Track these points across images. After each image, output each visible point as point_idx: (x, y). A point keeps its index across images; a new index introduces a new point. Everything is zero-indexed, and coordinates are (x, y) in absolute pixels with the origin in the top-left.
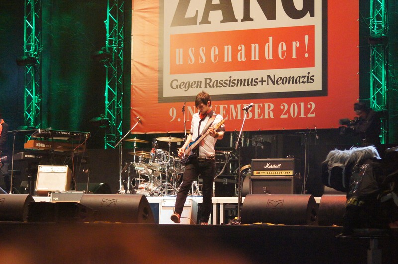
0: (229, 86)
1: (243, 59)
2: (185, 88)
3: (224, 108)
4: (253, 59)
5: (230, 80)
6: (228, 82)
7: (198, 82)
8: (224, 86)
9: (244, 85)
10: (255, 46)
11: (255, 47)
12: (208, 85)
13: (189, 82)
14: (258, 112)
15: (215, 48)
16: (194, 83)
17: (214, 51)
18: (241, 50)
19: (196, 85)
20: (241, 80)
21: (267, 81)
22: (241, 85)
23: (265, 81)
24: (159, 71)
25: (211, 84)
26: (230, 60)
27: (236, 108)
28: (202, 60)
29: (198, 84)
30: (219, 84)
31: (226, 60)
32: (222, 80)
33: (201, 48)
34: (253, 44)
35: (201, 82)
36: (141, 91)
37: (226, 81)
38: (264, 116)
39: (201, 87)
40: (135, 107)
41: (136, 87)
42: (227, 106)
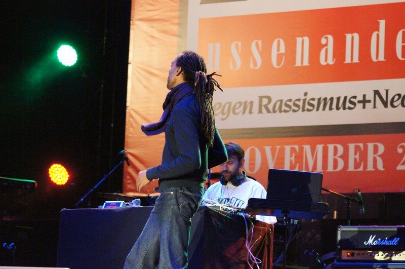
0: (303, 110)
1: (331, 61)
2: (223, 114)
3: (293, 150)
4: (348, 60)
5: (305, 100)
6: (301, 104)
7: (246, 103)
8: (294, 111)
9: (331, 109)
10: (353, 38)
11: (352, 40)
12: (264, 110)
13: (230, 103)
14: (355, 159)
15: (279, 42)
16: (238, 105)
17: (278, 47)
18: (326, 45)
19: (242, 108)
20: (325, 99)
21: (372, 101)
22: (324, 109)
23: (369, 101)
25: (270, 107)
26: (306, 63)
27: (313, 150)
28: (255, 64)
29: (247, 107)
30: (284, 108)
31: (298, 63)
32: (290, 100)
34: (348, 33)
35: (252, 103)
37: (297, 102)
38: (365, 167)
39: (251, 112)
40: (131, 148)
41: (136, 112)
42: (297, 147)
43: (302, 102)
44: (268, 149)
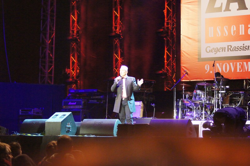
0: (243, 50)
2: (215, 52)
3: (240, 64)
5: (243, 47)
6: (242, 48)
7: (223, 48)
8: (240, 50)
12: (229, 50)
13: (217, 48)
15: (233, 26)
16: (220, 49)
17: (233, 28)
19: (222, 50)
24: (198, 41)
25: (232, 49)
26: (243, 34)
27: (247, 64)
28: (226, 34)
29: (223, 49)
30: (236, 49)
31: (241, 34)
32: (238, 47)
33: (225, 27)
35: (225, 48)
36: (187, 54)
37: (240, 47)
39: (225, 51)
40: (183, 64)
41: (184, 52)
42: (241, 63)
43: (242, 47)
44: (231, 64)
